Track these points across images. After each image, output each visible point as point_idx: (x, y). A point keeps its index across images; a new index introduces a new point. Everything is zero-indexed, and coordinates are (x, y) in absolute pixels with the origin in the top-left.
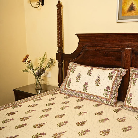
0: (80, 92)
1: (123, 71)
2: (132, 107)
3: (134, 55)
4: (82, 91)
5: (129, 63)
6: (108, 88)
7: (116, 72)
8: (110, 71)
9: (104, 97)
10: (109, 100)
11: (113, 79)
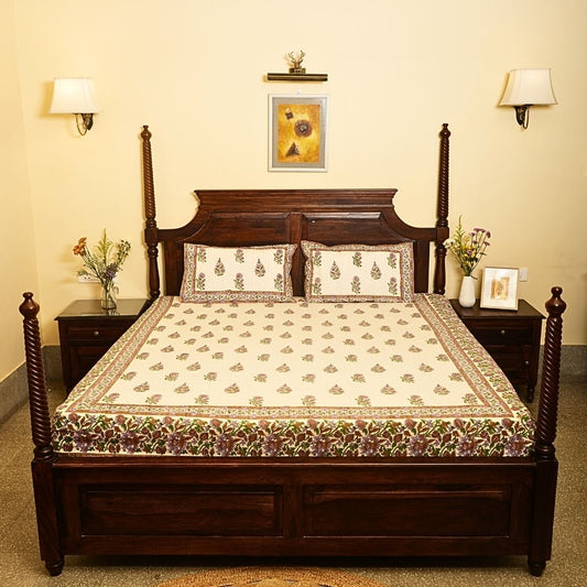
0: (231, 292)
1: (291, 248)
2: (323, 297)
3: (304, 223)
4: (234, 289)
5: (298, 235)
6: (280, 276)
7: (284, 251)
8: (275, 251)
9: (276, 290)
10: (285, 294)
11: (283, 262)
